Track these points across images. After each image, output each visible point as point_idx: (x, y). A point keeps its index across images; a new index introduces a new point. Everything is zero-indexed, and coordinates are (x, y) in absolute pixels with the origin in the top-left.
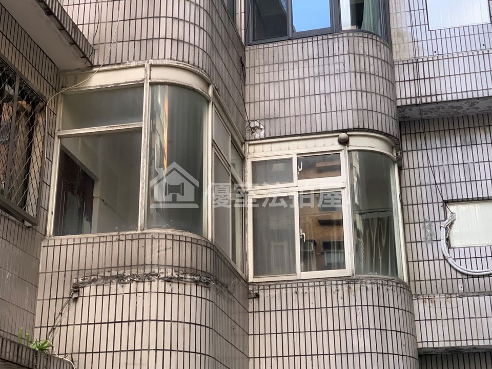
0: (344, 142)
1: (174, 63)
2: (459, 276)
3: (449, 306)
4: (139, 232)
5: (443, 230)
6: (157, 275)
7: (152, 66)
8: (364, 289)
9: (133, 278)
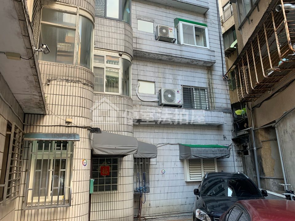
0: (121, 55)
1: (88, 10)
4: (74, 65)
5: (137, 87)
6: (81, 82)
7: (80, 8)
8: (124, 99)
9: (72, 81)
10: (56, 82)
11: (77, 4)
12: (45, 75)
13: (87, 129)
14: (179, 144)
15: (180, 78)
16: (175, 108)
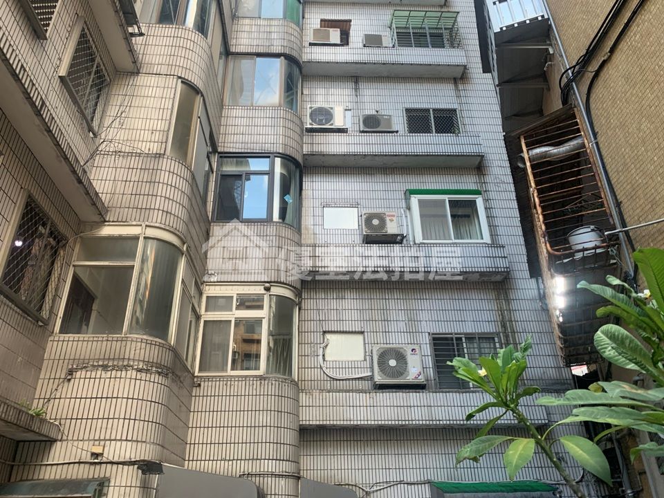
0: (268, 289)
1: (163, 226)
2: (329, 379)
3: (321, 398)
4: (123, 335)
5: (322, 349)
6: (132, 366)
7: (146, 226)
8: (270, 384)
9: (114, 368)
10: (84, 372)
11: (141, 220)
12: (66, 361)
13: (136, 466)
14: (429, 482)
15: (424, 316)
16: (407, 391)
